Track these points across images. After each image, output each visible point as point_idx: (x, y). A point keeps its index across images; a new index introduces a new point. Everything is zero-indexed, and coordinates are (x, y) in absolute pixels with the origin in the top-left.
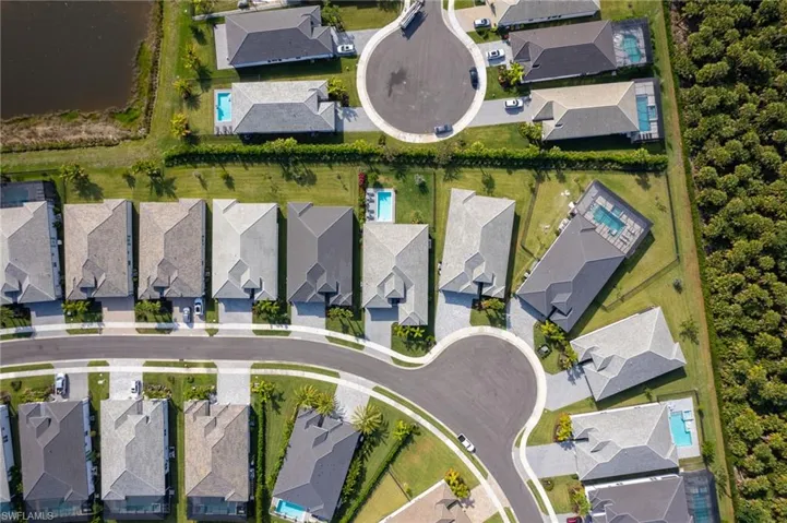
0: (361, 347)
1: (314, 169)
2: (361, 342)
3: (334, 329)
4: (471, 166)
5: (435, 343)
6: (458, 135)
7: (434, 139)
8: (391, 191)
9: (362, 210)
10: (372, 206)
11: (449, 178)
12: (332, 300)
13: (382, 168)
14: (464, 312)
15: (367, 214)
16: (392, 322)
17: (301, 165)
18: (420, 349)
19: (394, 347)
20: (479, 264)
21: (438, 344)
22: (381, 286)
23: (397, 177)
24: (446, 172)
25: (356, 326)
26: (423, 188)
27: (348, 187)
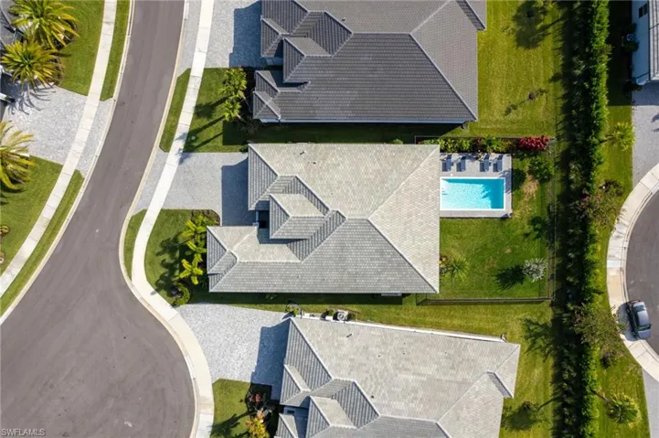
0: (166, 146)
1: (550, 43)
2: (178, 145)
3: (205, 86)
4: (557, 378)
5: (174, 305)
6: (625, 351)
7: (617, 299)
8: (506, 209)
9: (466, 145)
10: (472, 166)
11: (532, 334)
12: (266, 75)
13: (554, 188)
14: (243, 366)
15: (456, 157)
16: (219, 210)
17: (560, 14)
18: (163, 271)
19: (167, 216)
20: (350, 413)
21: (174, 311)
22: (296, 186)
23: (534, 221)
24: (545, 326)
25: (211, 133)
26: (513, 276)
27: (512, 116)
